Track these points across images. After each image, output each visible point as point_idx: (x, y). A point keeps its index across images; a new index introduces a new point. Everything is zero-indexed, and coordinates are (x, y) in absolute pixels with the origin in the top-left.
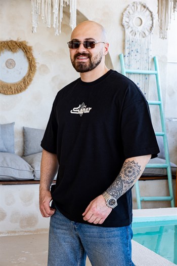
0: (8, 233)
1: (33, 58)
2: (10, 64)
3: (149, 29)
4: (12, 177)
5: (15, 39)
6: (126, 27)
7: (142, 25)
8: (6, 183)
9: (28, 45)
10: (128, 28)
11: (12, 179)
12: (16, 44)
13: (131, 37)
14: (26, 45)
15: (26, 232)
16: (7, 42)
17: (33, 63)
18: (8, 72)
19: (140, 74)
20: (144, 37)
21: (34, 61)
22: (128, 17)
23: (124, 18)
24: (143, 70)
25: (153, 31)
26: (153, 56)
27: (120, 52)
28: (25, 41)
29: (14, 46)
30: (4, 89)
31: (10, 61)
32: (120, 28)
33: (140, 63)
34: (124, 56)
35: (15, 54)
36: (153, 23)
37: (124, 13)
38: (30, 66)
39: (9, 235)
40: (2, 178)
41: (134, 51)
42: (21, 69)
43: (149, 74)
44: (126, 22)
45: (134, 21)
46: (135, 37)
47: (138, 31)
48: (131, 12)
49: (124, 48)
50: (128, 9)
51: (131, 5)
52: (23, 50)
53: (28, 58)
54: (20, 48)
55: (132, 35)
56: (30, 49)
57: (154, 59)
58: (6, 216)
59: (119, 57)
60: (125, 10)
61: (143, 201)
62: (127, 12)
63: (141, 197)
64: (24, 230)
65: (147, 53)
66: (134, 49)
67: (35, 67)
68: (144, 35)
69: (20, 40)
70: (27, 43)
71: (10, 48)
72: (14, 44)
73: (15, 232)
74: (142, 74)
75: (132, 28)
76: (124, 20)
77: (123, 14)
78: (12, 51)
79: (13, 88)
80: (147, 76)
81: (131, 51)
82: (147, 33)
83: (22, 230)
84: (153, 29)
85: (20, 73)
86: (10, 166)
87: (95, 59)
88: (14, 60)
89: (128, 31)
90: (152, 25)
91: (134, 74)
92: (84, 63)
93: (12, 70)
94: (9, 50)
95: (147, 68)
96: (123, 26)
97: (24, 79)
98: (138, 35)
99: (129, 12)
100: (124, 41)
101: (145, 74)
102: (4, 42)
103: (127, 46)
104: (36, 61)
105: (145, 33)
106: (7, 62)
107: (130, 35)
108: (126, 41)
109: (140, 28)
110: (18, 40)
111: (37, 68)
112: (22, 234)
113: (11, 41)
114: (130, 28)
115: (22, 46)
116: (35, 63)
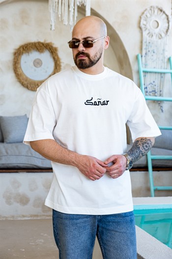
0: (31, 217)
1: (58, 58)
2: (37, 63)
3: (165, 31)
4: (35, 166)
5: (42, 41)
6: (143, 29)
7: (159, 28)
8: (29, 171)
9: (54, 46)
10: (145, 30)
11: (35, 167)
12: (43, 45)
13: (148, 38)
14: (52, 47)
15: (47, 216)
16: (35, 44)
17: (58, 62)
18: (35, 70)
19: (156, 73)
20: (160, 39)
21: (59, 61)
22: (146, 20)
23: (142, 21)
24: (158, 68)
25: (169, 33)
26: (168, 57)
27: (137, 52)
28: (51, 43)
29: (41, 47)
30: (32, 86)
31: (38, 61)
32: (138, 30)
33: (157, 63)
34: (142, 56)
35: (42, 54)
36: (169, 26)
37: (142, 17)
38: (56, 65)
39: (32, 218)
40: (26, 166)
41: (151, 51)
42: (48, 68)
43: (164, 73)
44: (144, 25)
45: (151, 24)
46: (152, 39)
47: (155, 33)
48: (148, 15)
49: (141, 49)
50: (145, 12)
51: (149, 9)
52: (49, 50)
53: (54, 58)
55: (149, 37)
56: (56, 49)
57: (169, 59)
58: (29, 200)
59: (137, 57)
60: (143, 13)
61: (156, 190)
62: (144, 15)
63: (154, 186)
64: (45, 214)
65: (163, 54)
66: (150, 49)
67: (60, 66)
68: (160, 37)
69: (47, 42)
70: (53, 44)
71: (37, 49)
72: (41, 45)
73: (37, 216)
74: (158, 73)
75: (149, 30)
76: (141, 23)
77: (140, 17)
78: (39, 51)
80: (163, 75)
81: (147, 51)
82: (163, 35)
83: (43, 214)
84: (169, 31)
85: (46, 72)
86: (34, 155)
87: (95, 57)
88: (41, 60)
89: (145, 33)
90: (168, 28)
91: (150, 72)
92: (83, 60)
93: (40, 69)
94: (36, 51)
95: (163, 67)
96: (140, 28)
98: (154, 36)
99: (146, 16)
100: (142, 42)
101: (161, 73)
102: (32, 43)
103: (144, 47)
104: (61, 61)
105: (161, 35)
106: (34, 61)
107: (147, 37)
108: (144, 42)
109: (157, 31)
110: (45, 41)
111: (62, 67)
112: (44, 217)
113: (39, 43)
114: (147, 30)
115: (48, 47)
116: (60, 63)
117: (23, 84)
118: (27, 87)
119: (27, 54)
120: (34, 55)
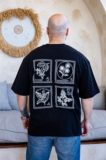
1: (38, 24)
2: (18, 30)
5: (23, 8)
9: (35, 13)
12: (23, 11)
14: (32, 13)
16: (15, 10)
17: (38, 29)
18: (16, 37)
21: (40, 27)
28: (32, 9)
30: (13, 52)
31: (18, 27)
35: (22, 21)
38: (36, 31)
42: (28, 34)
52: (29, 17)
53: (34, 25)
54: (27, 15)
56: (36, 16)
67: (40, 32)
69: (28, 9)
71: (18, 16)
72: (21, 12)
78: (19, 18)
79: (20, 51)
85: (27, 38)
88: (22, 26)
93: (20, 35)
94: (16, 17)
97: (31, 43)
102: (12, 10)
104: (41, 28)
106: (15, 28)
110: (26, 8)
113: (19, 9)
115: (28, 14)
116: (40, 29)
117: (4, 51)
118: (8, 54)
119: (7, 21)
120: (15, 22)
